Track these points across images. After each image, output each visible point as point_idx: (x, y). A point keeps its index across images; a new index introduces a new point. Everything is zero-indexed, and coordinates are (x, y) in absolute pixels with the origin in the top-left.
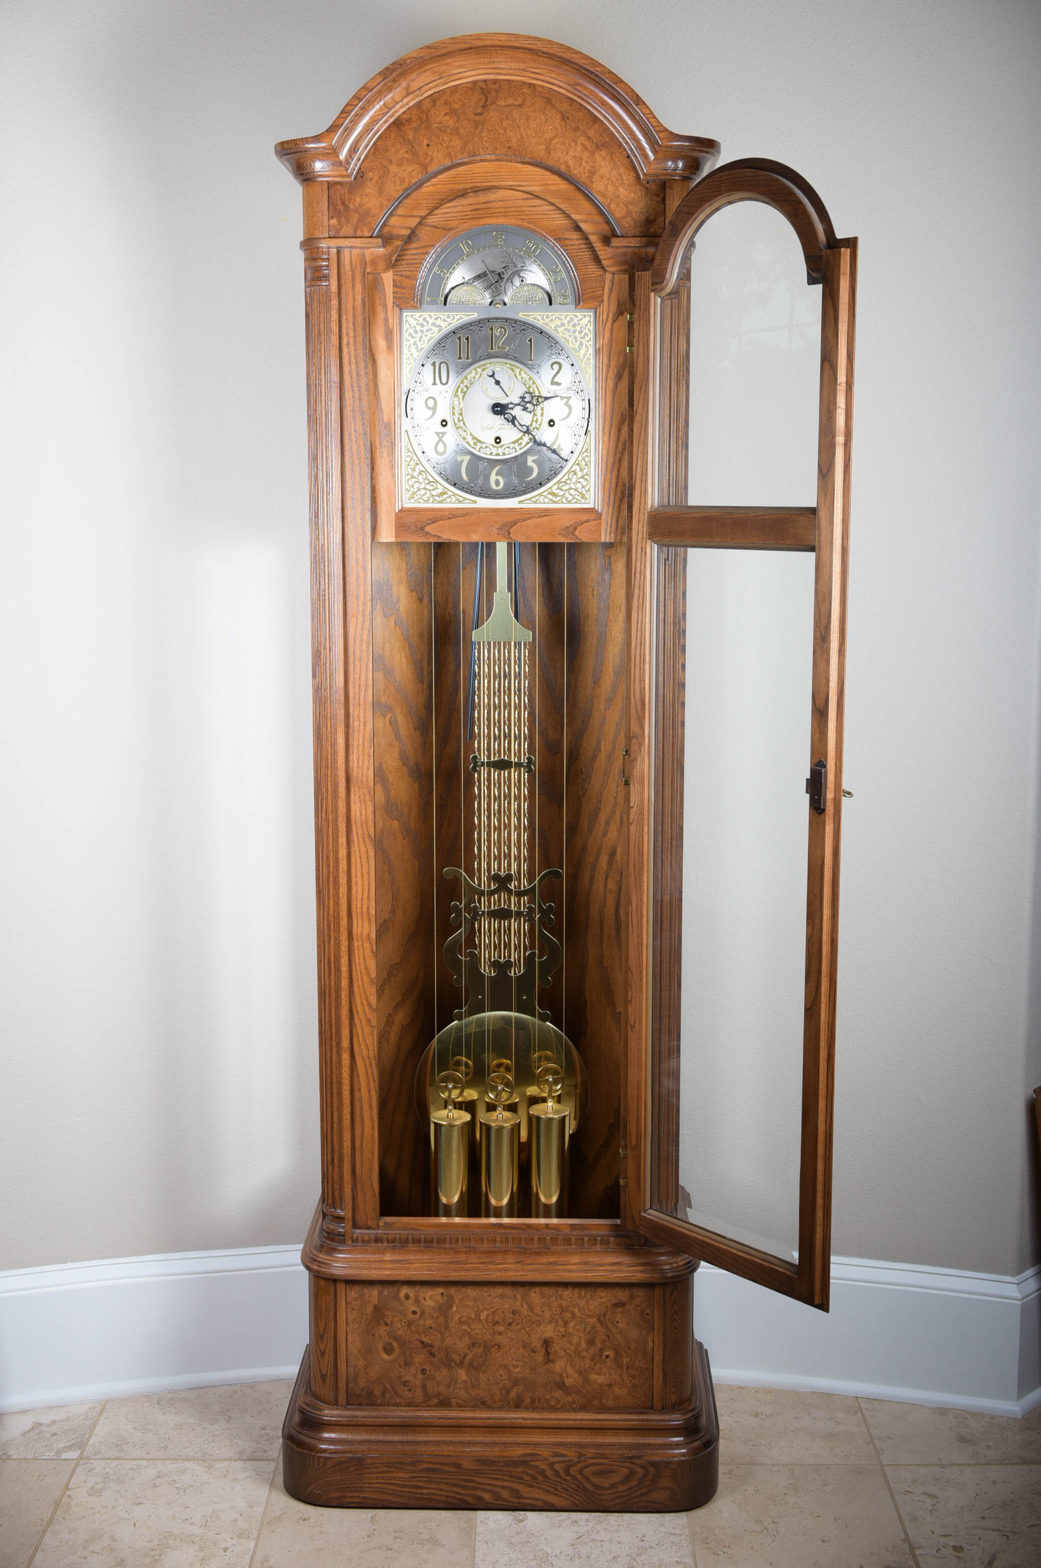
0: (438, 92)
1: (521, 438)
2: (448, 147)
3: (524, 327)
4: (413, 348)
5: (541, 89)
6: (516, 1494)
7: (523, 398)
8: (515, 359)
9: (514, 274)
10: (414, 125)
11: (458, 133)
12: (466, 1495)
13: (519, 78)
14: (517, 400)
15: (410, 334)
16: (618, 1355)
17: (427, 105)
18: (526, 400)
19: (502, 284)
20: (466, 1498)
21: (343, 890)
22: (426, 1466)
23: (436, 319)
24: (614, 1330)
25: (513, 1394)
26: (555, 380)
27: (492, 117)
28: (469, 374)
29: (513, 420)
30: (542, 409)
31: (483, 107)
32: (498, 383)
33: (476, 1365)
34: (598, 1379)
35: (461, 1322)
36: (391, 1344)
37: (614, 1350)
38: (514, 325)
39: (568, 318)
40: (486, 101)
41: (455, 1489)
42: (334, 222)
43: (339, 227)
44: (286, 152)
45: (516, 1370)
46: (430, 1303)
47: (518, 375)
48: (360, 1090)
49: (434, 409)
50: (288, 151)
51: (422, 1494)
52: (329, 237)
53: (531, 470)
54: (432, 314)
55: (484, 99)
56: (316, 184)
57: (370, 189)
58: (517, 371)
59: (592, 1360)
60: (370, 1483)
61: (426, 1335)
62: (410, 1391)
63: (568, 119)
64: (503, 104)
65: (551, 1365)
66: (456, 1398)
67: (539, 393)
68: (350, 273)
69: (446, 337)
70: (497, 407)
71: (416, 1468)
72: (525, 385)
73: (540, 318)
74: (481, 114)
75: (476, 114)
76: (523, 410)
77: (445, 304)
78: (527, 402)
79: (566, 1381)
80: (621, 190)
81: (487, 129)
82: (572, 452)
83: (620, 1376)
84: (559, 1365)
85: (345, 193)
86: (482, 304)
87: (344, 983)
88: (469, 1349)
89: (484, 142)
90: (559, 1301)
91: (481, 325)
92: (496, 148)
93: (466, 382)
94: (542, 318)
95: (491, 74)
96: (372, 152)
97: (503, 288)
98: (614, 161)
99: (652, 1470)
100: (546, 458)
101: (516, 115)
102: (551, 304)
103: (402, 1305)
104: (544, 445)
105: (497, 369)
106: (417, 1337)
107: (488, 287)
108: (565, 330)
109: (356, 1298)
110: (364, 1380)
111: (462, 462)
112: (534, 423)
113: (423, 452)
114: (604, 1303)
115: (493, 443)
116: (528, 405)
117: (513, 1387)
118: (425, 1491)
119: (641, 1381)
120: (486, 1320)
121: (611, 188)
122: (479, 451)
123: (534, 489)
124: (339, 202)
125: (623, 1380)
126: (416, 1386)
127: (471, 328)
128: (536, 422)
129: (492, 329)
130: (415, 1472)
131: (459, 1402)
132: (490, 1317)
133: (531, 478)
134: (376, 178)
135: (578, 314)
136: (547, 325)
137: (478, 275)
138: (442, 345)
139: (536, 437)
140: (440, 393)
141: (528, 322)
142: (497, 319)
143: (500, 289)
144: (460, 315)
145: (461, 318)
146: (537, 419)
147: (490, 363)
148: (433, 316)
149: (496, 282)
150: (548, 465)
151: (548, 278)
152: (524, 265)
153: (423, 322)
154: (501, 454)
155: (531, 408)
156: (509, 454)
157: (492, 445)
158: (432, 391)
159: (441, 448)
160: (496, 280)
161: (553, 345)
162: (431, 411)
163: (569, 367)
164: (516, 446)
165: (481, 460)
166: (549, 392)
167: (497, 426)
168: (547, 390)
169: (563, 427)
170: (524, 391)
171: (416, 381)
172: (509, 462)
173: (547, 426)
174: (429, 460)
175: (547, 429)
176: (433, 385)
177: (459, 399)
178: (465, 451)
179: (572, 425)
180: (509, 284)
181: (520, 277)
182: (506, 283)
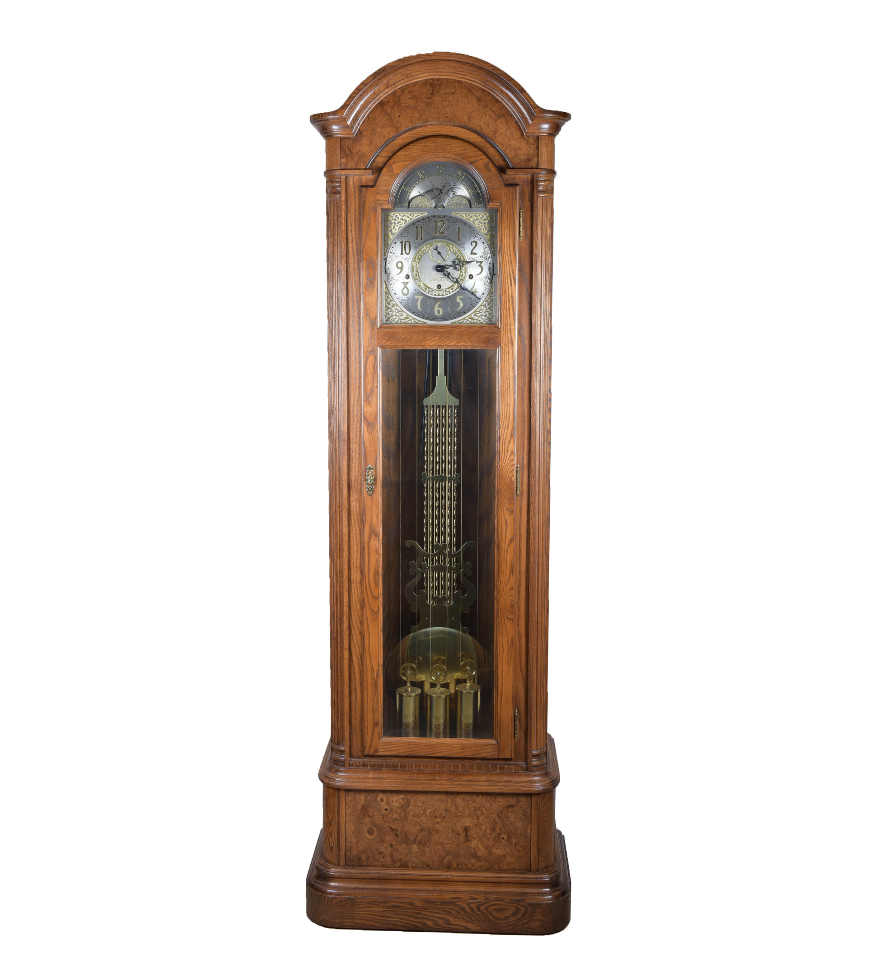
0: (405, 86)
1: (453, 286)
2: (411, 117)
3: (455, 221)
4: (390, 233)
5: (465, 83)
6: (447, 922)
7: (454, 262)
8: (450, 239)
9: (449, 190)
10: (391, 104)
11: (417, 109)
12: (416, 922)
13: (453, 78)
14: (450, 264)
15: (387, 224)
16: (509, 837)
17: (399, 93)
18: (456, 263)
19: (442, 196)
20: (417, 924)
21: (345, 553)
22: (393, 904)
23: (403, 216)
24: (507, 822)
25: (446, 861)
26: (473, 252)
27: (437, 100)
28: (422, 248)
29: (448, 275)
30: (466, 269)
31: (432, 94)
32: (439, 253)
33: (423, 842)
34: (498, 852)
35: (414, 816)
36: (372, 829)
37: (507, 834)
38: (449, 219)
39: (481, 216)
40: (433, 91)
41: (410, 918)
42: (344, 160)
43: (347, 163)
44: (316, 120)
45: (448, 846)
46: (396, 804)
47: (451, 248)
48: (354, 674)
49: (402, 268)
50: (318, 120)
51: (390, 921)
52: (341, 169)
53: (459, 304)
54: (401, 213)
55: (432, 89)
56: (333, 139)
57: (365, 141)
58: (451, 246)
59: (494, 840)
60: (359, 914)
61: (393, 824)
62: (383, 857)
63: (481, 100)
64: (443, 92)
65: (469, 843)
66: (411, 862)
67: (464, 259)
68: (353, 190)
69: (409, 226)
70: (439, 267)
71: (387, 905)
72: (455, 254)
73: (464, 215)
74: (430, 98)
75: (427, 98)
76: (454, 269)
77: (409, 207)
78: (457, 264)
79: (478, 853)
80: (512, 141)
81: (434, 107)
82: (483, 294)
83: (511, 850)
84: (473, 844)
85: (350, 144)
86: (430, 207)
87: (346, 609)
88: (419, 832)
89: (432, 114)
90: (474, 804)
92: (439, 118)
93: (420, 253)
94: (466, 216)
95: (436, 75)
96: (366, 120)
97: (443, 198)
98: (508, 124)
99: (530, 909)
100: (468, 297)
101: (451, 98)
102: (471, 207)
103: (379, 805)
104: (467, 289)
105: (439, 245)
106: (388, 824)
107: (434, 197)
108: (479, 222)
109: (351, 801)
110: (356, 851)
111: (418, 299)
112: (461, 277)
113: (395, 294)
114: (501, 805)
115: (436, 288)
116: (457, 266)
117: (446, 856)
118: (392, 919)
119: (524, 854)
120: (430, 815)
121: (506, 140)
122: (428, 293)
123: (461, 315)
124: (347, 149)
125: (512, 853)
126: (387, 855)
127: (424, 221)
128: (462, 276)
129: (436, 222)
130: (386, 907)
131: (413, 865)
132: (432, 813)
133: (459, 309)
134: (369, 135)
135: (487, 213)
136: (469, 219)
137: (428, 191)
138: (406, 231)
139: (462, 285)
140: (405, 259)
141: (457, 217)
142: (439, 216)
143: (441, 198)
144: (417, 213)
145: (418, 215)
146: (462, 274)
147: (435, 242)
148: (401, 214)
149: (439, 195)
150: (469, 301)
151: (470, 193)
152: (455, 185)
153: (395, 218)
154: (441, 295)
155: (459, 268)
156: (445, 295)
157: (436, 290)
158: (400, 258)
159: (405, 291)
160: (439, 193)
161: (472, 231)
162: (400, 270)
163: (481, 244)
164: (450, 290)
165: (429, 299)
166: (469, 259)
167: (439, 279)
168: (468, 257)
169: (478, 279)
170: (454, 258)
171: (391, 252)
172: (445, 300)
173: (468, 278)
174: (398, 298)
175: (468, 280)
176: (401, 254)
177: (416, 263)
178: (420, 293)
179: (483, 278)
180: (446, 196)
181: (452, 191)
182: (444, 195)
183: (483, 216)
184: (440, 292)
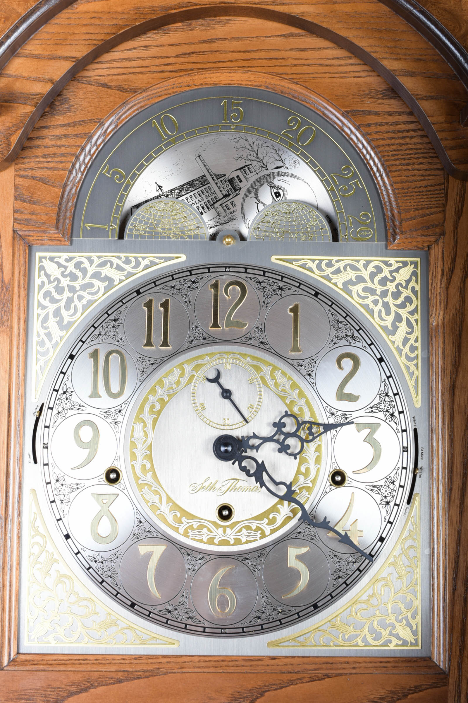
1: (274, 509)
3: (281, 284)
4: (52, 322)
7: (279, 425)
8: (263, 345)
9: (260, 182)
14: (267, 431)
15: (47, 294)
18: (285, 430)
19: (238, 200)
23: (103, 264)
26: (346, 391)
28: (167, 374)
30: (318, 449)
32: (226, 394)
38: (261, 279)
39: (371, 268)
47: (268, 377)
49: (93, 446)
53: (297, 574)
54: (94, 256)
58: (267, 370)
67: (312, 414)
69: (122, 300)
70: (226, 445)
72: (283, 398)
73: (314, 266)
76: (280, 451)
77: (121, 236)
78: (288, 435)
82: (382, 540)
86: (196, 237)
91: (193, 278)
93: (160, 391)
94: (319, 267)
97: (238, 208)
100: (327, 551)
102: (336, 238)
104: (325, 525)
105: (225, 368)
107: (211, 205)
108: (365, 289)
111: (149, 555)
112: (301, 478)
113: (67, 537)
115: (216, 518)
116: (291, 441)
122: (186, 534)
123: (300, 617)
127: (173, 283)
128: (306, 475)
129: (215, 286)
133: (296, 592)
135: (392, 260)
136: (329, 280)
137: (188, 183)
138: (112, 317)
139: (307, 507)
140: (107, 413)
141: (291, 273)
142: (227, 267)
143: (232, 210)
144: (150, 257)
145: (153, 264)
146: (307, 469)
147: (211, 355)
148: (95, 259)
149: (225, 196)
150: (331, 565)
151: (332, 190)
152: (281, 164)
153: (74, 270)
154: (232, 542)
155: (296, 447)
156: (247, 542)
157: (214, 523)
158: (89, 410)
159: (105, 528)
160: (225, 193)
161: (341, 319)
162: (87, 451)
163: (374, 364)
164: (264, 525)
165: (189, 555)
166: (333, 414)
167: (224, 484)
168: (328, 409)
169: (363, 486)
170: (280, 412)
171: (57, 388)
172: (247, 559)
173: (328, 484)
174: (79, 552)
175: (328, 490)
176: (91, 397)
177: (145, 426)
178: (155, 534)
179: (382, 483)
180: (251, 201)
181: (272, 187)
182: (243, 201)
183: (379, 270)
184: (228, 530)
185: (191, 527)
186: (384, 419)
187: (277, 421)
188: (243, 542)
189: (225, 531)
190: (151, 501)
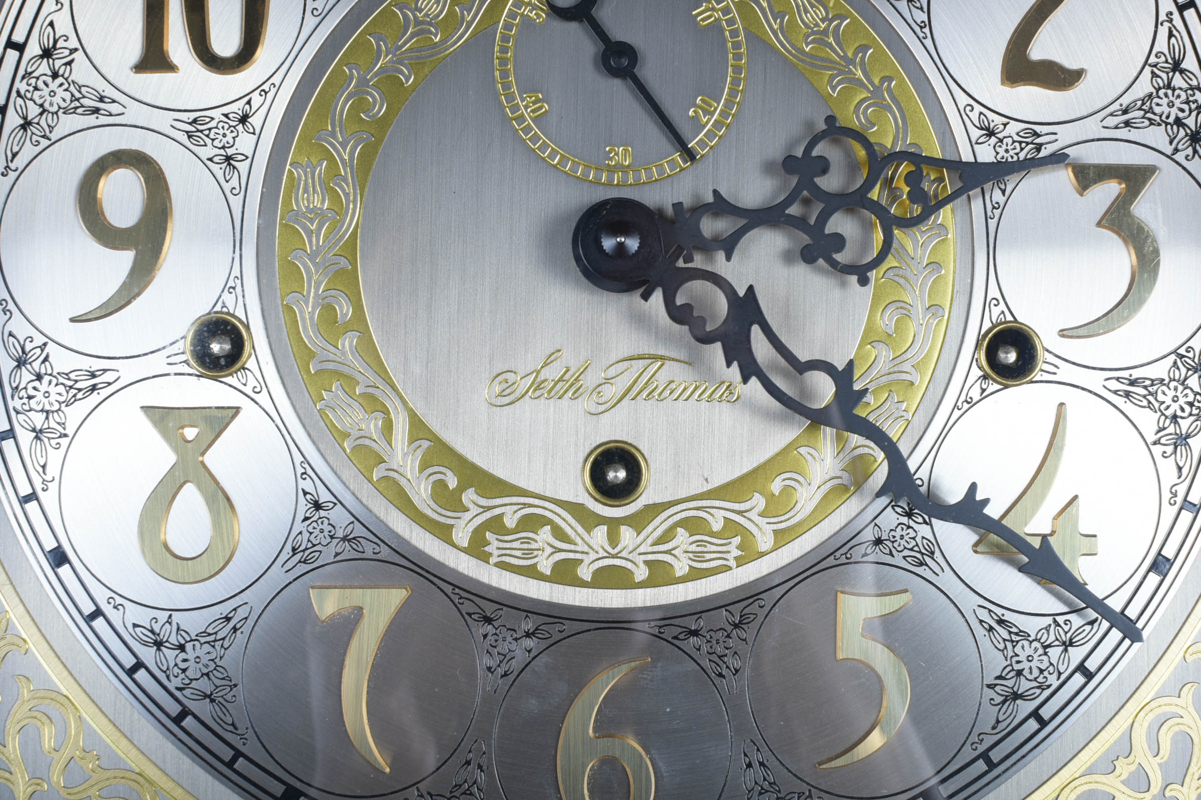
1: (786, 460)
7: (803, 168)
14: (761, 188)
18: (830, 182)
26: (1037, 51)
32: (619, 60)
53: (869, 686)
70: (619, 230)
72: (815, 79)
76: (808, 256)
78: (836, 202)
82: (1161, 564)
93: (385, 50)
100: (971, 606)
104: (970, 512)
111: (348, 623)
112: (883, 353)
113: (57, 558)
116: (845, 223)
122: (477, 549)
128: (899, 342)
140: (197, 126)
154: (641, 573)
155: (866, 244)
156: (695, 575)
157: (576, 510)
158: (134, 113)
159: (189, 526)
162: (125, 259)
164: (753, 515)
165: (488, 620)
166: (991, 133)
167: (612, 372)
168: (974, 116)
169: (1095, 381)
170: (809, 125)
171: (19, 37)
172: (695, 633)
173: (976, 372)
174: (98, 613)
175: (975, 394)
176: (142, 66)
177: (333, 172)
178: (369, 549)
179: (1160, 370)
184: (627, 534)
185: (496, 525)
186: (1169, 150)
187: (799, 152)
188: (679, 573)
189: (613, 539)
190: (355, 433)
